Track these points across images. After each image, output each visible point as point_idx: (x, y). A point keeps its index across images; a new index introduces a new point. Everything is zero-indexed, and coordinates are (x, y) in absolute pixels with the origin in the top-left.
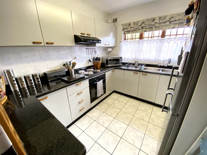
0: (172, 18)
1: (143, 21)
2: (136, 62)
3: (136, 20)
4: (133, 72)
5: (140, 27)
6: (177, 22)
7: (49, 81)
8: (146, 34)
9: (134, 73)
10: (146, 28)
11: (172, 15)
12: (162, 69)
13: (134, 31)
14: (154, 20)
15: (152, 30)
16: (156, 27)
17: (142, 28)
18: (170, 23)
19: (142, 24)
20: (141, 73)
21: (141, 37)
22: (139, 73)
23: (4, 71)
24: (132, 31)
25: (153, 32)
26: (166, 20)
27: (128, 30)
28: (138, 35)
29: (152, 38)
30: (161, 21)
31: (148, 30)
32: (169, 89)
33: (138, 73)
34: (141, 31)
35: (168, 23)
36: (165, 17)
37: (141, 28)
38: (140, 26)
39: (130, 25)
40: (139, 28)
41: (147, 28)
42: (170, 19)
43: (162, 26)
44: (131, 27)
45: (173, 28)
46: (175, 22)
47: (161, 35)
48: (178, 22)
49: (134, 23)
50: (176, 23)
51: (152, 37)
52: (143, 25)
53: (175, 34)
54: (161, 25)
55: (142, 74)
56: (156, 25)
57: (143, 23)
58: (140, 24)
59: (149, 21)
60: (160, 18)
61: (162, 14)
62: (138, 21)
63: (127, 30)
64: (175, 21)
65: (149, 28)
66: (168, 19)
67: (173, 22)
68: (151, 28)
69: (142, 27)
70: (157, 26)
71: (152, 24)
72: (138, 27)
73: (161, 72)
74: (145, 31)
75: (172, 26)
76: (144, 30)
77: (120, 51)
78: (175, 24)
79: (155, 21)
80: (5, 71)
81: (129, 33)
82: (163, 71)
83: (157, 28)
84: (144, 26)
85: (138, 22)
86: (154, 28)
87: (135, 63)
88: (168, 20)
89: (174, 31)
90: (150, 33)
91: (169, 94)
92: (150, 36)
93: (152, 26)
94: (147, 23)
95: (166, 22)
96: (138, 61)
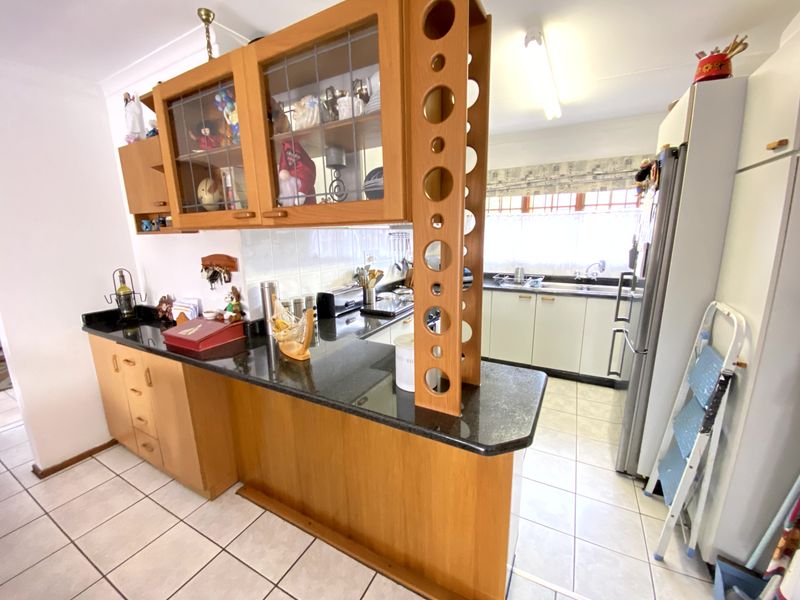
0: (598, 166)
1: (530, 169)
2: (518, 269)
3: (512, 165)
4: (518, 294)
5: (523, 182)
6: (609, 177)
7: (337, 315)
8: (537, 200)
9: (520, 297)
10: (538, 184)
11: (596, 160)
12: (585, 286)
13: (506, 191)
14: (556, 168)
15: (554, 192)
17: (529, 184)
18: (595, 178)
19: (527, 176)
20: (540, 296)
21: (525, 208)
22: (533, 296)
23: (262, 285)
24: (502, 190)
25: (556, 196)
26: (586, 172)
28: (517, 201)
29: (554, 209)
30: (573, 173)
31: (542, 190)
32: (617, 320)
33: (530, 297)
34: (524, 192)
35: (590, 178)
36: (582, 164)
37: (526, 186)
38: (523, 180)
39: (495, 175)
40: (519, 185)
41: (540, 186)
42: (594, 170)
43: (577, 182)
44: (500, 182)
45: (603, 189)
46: (606, 177)
47: (574, 203)
48: (613, 177)
49: (507, 172)
50: (608, 180)
51: (552, 208)
52: (531, 178)
53: (608, 202)
54: (574, 181)
55: (543, 299)
56: (563, 181)
57: (531, 173)
58: (523, 176)
59: (544, 169)
60: (571, 166)
61: (576, 158)
62: (516, 168)
64: (606, 174)
65: (546, 186)
66: (588, 169)
67: (601, 177)
68: (550, 188)
69: (527, 182)
70: (565, 184)
71: (553, 177)
72: (517, 183)
73: (584, 292)
74: (536, 193)
75: (599, 185)
76: (533, 190)
78: (604, 180)
79: (561, 172)
80: (266, 285)
82: (588, 289)
83: (565, 188)
84: (533, 181)
86: (557, 187)
87: (517, 272)
88: (590, 171)
89: (604, 196)
90: (549, 196)
91: (618, 331)
92: (549, 204)
93: (553, 183)
94: (541, 174)
95: (585, 175)
96: (522, 269)
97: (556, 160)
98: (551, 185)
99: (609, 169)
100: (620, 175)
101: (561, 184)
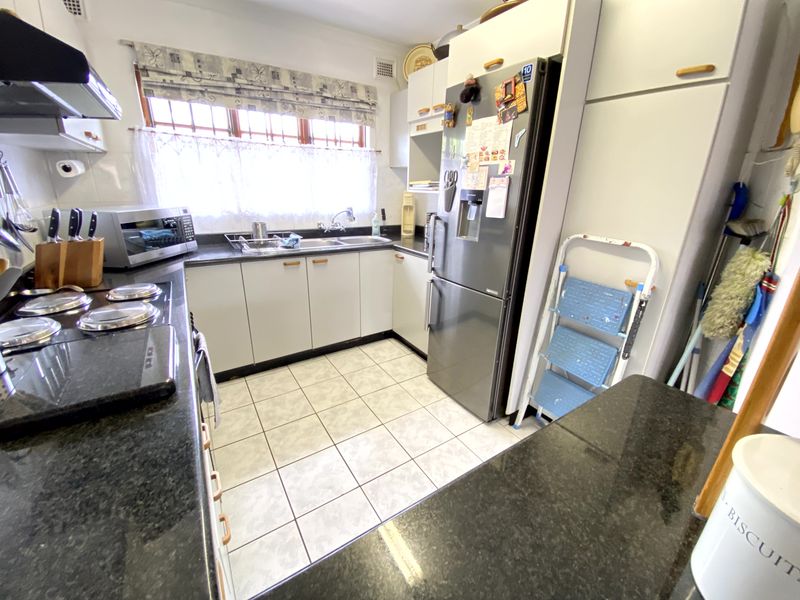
0: (326, 87)
1: (236, 65)
2: (257, 225)
3: (205, 49)
4: (282, 261)
5: (229, 85)
6: (337, 104)
9: (285, 264)
10: (253, 94)
11: (322, 78)
13: (200, 94)
14: (276, 74)
16: (284, 102)
17: (238, 90)
18: (323, 101)
19: (235, 76)
20: (310, 259)
22: (302, 260)
24: (190, 90)
26: (312, 90)
27: (172, 81)
31: (259, 105)
33: (299, 263)
34: (231, 101)
35: (318, 101)
36: (307, 78)
37: (234, 92)
38: (229, 80)
39: (175, 58)
40: (223, 88)
41: (255, 98)
42: (322, 90)
43: (302, 104)
46: (334, 103)
48: (341, 104)
49: (198, 60)
50: (336, 108)
52: (241, 80)
54: (301, 100)
55: (314, 262)
56: (285, 97)
57: (239, 71)
58: (227, 74)
59: (259, 71)
60: (294, 76)
63: (168, 78)
66: (315, 87)
67: (329, 102)
69: (237, 86)
70: (289, 102)
71: (274, 87)
72: (220, 84)
74: (250, 108)
75: (328, 112)
77: (145, 181)
78: (333, 108)
79: (283, 82)
81: (180, 98)
83: (288, 106)
84: (246, 87)
85: (216, 60)
86: (279, 104)
88: (318, 90)
93: (272, 96)
94: (254, 77)
95: (312, 94)
96: (263, 225)
97: (274, 62)
98: (270, 100)
99: (337, 93)
100: (346, 104)
101: (283, 101)
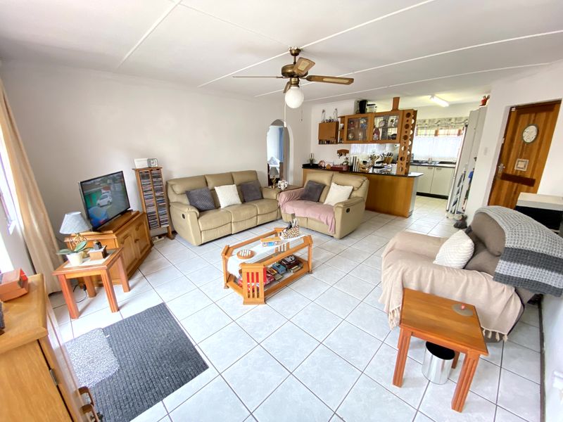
3: (431, 118)
8: (441, 132)
10: (442, 126)
13: (429, 127)
14: (450, 120)
15: (448, 129)
17: (438, 125)
21: (436, 134)
28: (433, 132)
30: (456, 122)
34: (436, 129)
38: (436, 124)
39: (425, 121)
40: (434, 125)
43: (458, 126)
44: (426, 124)
47: (457, 133)
51: (447, 135)
52: (439, 123)
54: (456, 125)
58: (436, 122)
60: (456, 119)
61: (458, 116)
65: (445, 126)
68: (447, 127)
74: (441, 129)
76: (440, 127)
79: (452, 121)
85: (434, 120)
86: (450, 127)
87: (429, 160)
92: (446, 133)
93: (448, 125)
94: (443, 122)
97: (450, 117)
